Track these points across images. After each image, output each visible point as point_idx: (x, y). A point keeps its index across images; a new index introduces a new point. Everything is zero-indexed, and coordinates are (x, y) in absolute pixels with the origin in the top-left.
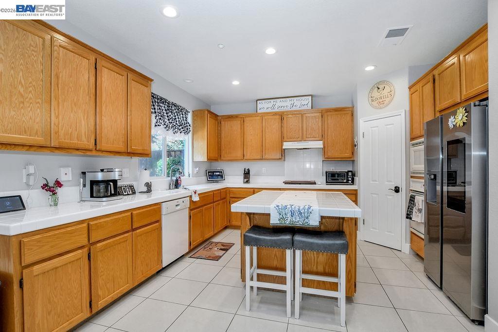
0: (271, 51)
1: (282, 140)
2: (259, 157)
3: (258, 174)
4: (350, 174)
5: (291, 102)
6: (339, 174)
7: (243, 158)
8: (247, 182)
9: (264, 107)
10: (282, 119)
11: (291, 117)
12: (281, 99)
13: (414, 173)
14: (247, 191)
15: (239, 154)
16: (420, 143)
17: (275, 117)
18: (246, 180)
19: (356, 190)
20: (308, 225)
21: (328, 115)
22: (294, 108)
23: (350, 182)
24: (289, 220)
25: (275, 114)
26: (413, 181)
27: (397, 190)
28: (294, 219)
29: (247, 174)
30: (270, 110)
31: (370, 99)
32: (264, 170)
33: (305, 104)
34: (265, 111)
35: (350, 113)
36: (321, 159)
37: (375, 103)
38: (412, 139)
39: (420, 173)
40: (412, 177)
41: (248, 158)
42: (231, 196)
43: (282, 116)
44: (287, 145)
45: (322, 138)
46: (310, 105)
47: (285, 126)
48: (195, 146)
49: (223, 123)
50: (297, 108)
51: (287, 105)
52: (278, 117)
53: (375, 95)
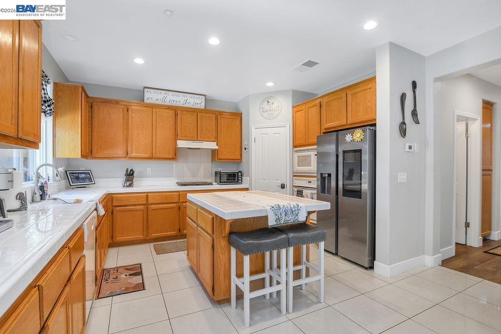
0: (214, 41)
1: (176, 137)
2: (148, 155)
3: (142, 176)
4: (240, 174)
5: (184, 98)
7: (127, 156)
8: (131, 185)
9: (152, 97)
10: (176, 115)
11: (186, 114)
12: (174, 93)
13: (296, 173)
14: (137, 196)
15: (120, 152)
16: (313, 149)
17: (167, 111)
18: (128, 183)
19: (248, 189)
20: (298, 221)
21: (222, 118)
22: (187, 105)
23: (240, 181)
24: (283, 220)
25: (169, 108)
26: (295, 179)
27: (283, 186)
28: (287, 218)
29: (130, 176)
30: (159, 102)
31: (261, 110)
32: (149, 170)
34: (153, 101)
35: (239, 119)
36: (210, 159)
37: (265, 114)
38: (295, 147)
39: (313, 173)
40: (294, 176)
41: (134, 155)
42: (114, 204)
43: (176, 111)
44: (181, 144)
45: (216, 140)
46: (203, 104)
47: (179, 122)
48: (58, 135)
49: (95, 107)
50: (190, 106)
51: (179, 101)
52: (171, 111)
53: (266, 106)
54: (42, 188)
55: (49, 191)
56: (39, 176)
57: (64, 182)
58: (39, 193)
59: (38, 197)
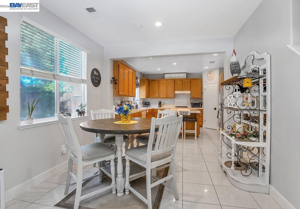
1: (175, 90)
2: (165, 97)
3: (164, 104)
4: (200, 104)
5: (178, 75)
6: (197, 104)
7: (159, 97)
8: (160, 107)
9: (167, 76)
10: (175, 82)
11: (178, 81)
12: (174, 74)
15: (157, 95)
17: (172, 81)
19: (202, 109)
21: (192, 81)
23: (200, 106)
25: (172, 80)
26: (219, 106)
27: (215, 109)
28: (184, 114)
29: (160, 104)
30: (169, 78)
31: (207, 77)
32: (167, 102)
33: (184, 76)
35: (200, 80)
36: (190, 98)
37: (209, 78)
38: (219, 92)
40: (219, 104)
41: (161, 97)
42: (154, 112)
43: (174, 80)
44: (177, 92)
45: (190, 90)
46: (186, 76)
47: (176, 85)
48: (141, 92)
49: (150, 82)
50: (180, 78)
51: (176, 76)
52: (173, 81)
53: (209, 75)
54: (137, 106)
55: (138, 107)
56: (136, 103)
57: (142, 105)
58: (136, 107)
59: (136, 108)
